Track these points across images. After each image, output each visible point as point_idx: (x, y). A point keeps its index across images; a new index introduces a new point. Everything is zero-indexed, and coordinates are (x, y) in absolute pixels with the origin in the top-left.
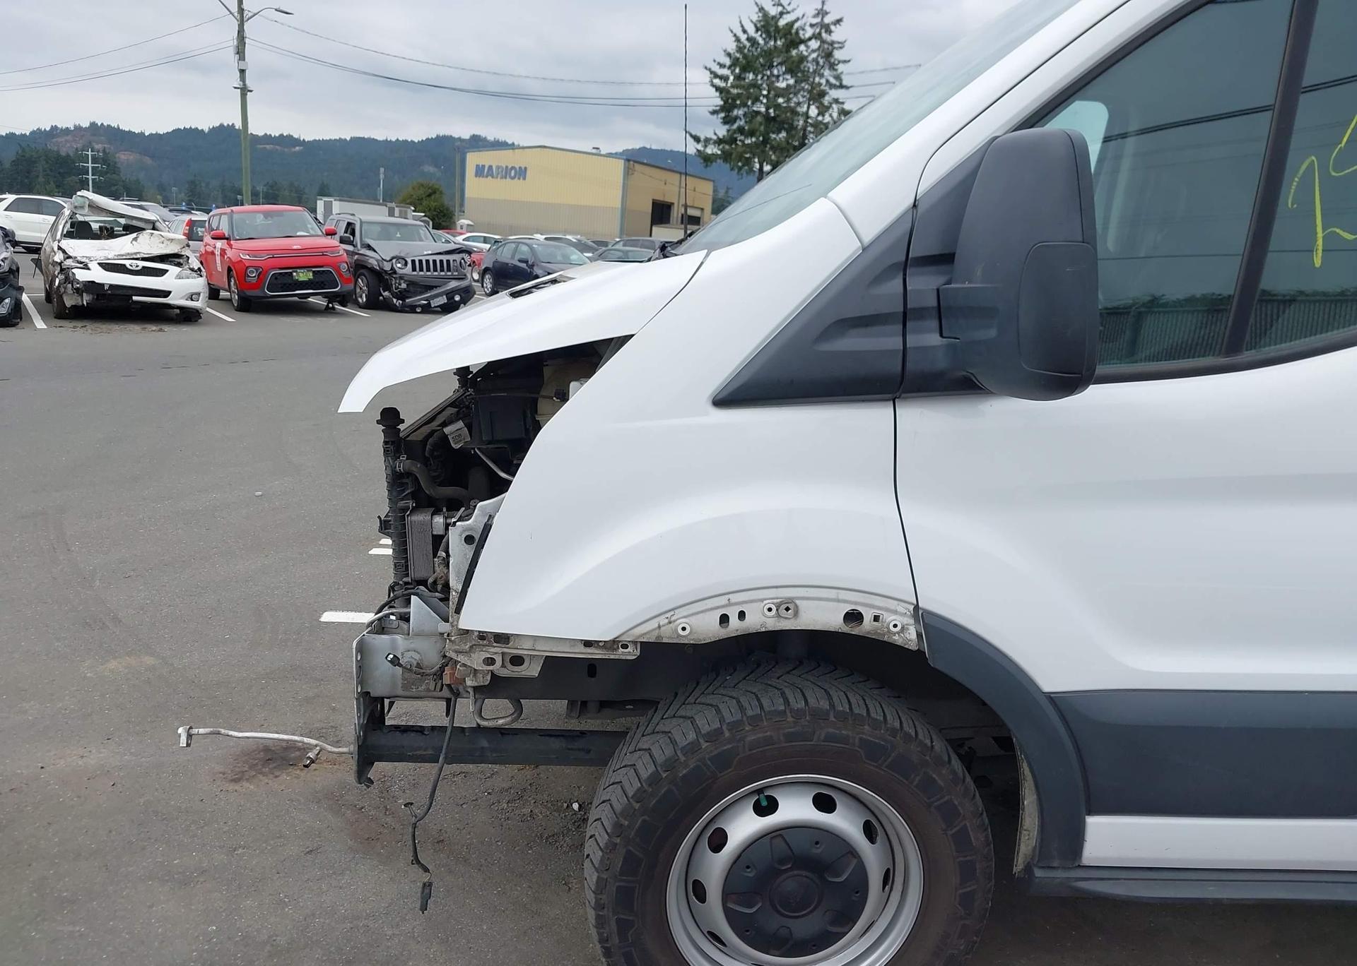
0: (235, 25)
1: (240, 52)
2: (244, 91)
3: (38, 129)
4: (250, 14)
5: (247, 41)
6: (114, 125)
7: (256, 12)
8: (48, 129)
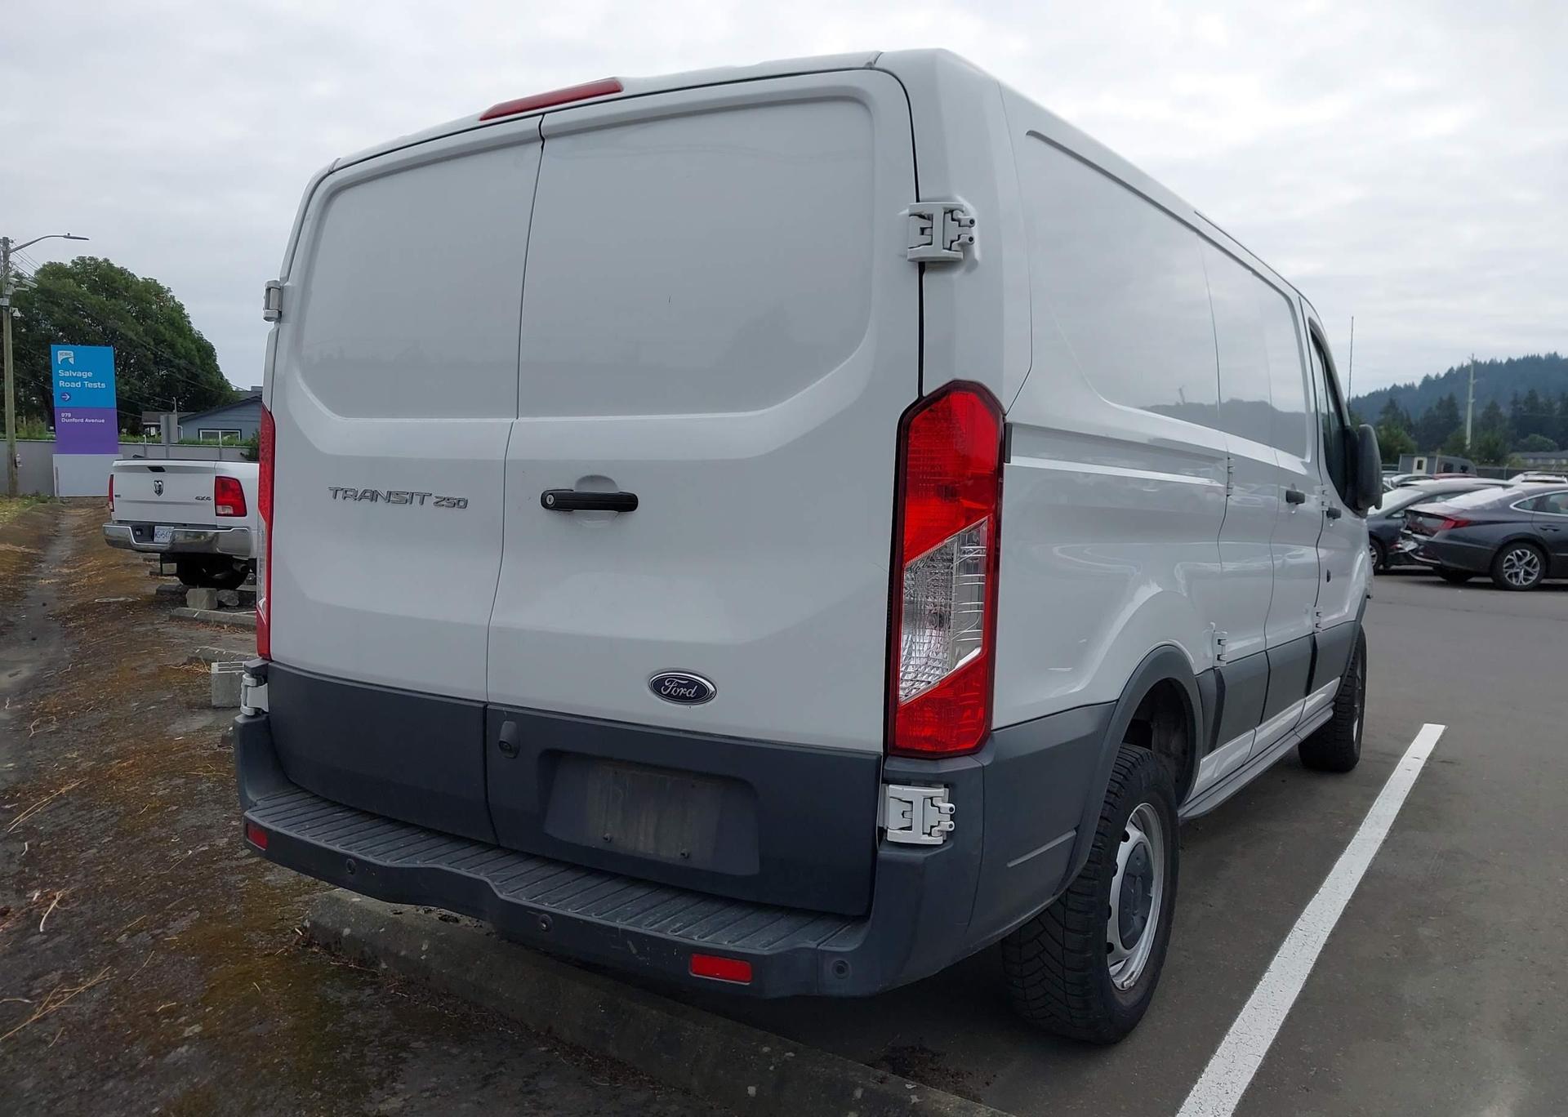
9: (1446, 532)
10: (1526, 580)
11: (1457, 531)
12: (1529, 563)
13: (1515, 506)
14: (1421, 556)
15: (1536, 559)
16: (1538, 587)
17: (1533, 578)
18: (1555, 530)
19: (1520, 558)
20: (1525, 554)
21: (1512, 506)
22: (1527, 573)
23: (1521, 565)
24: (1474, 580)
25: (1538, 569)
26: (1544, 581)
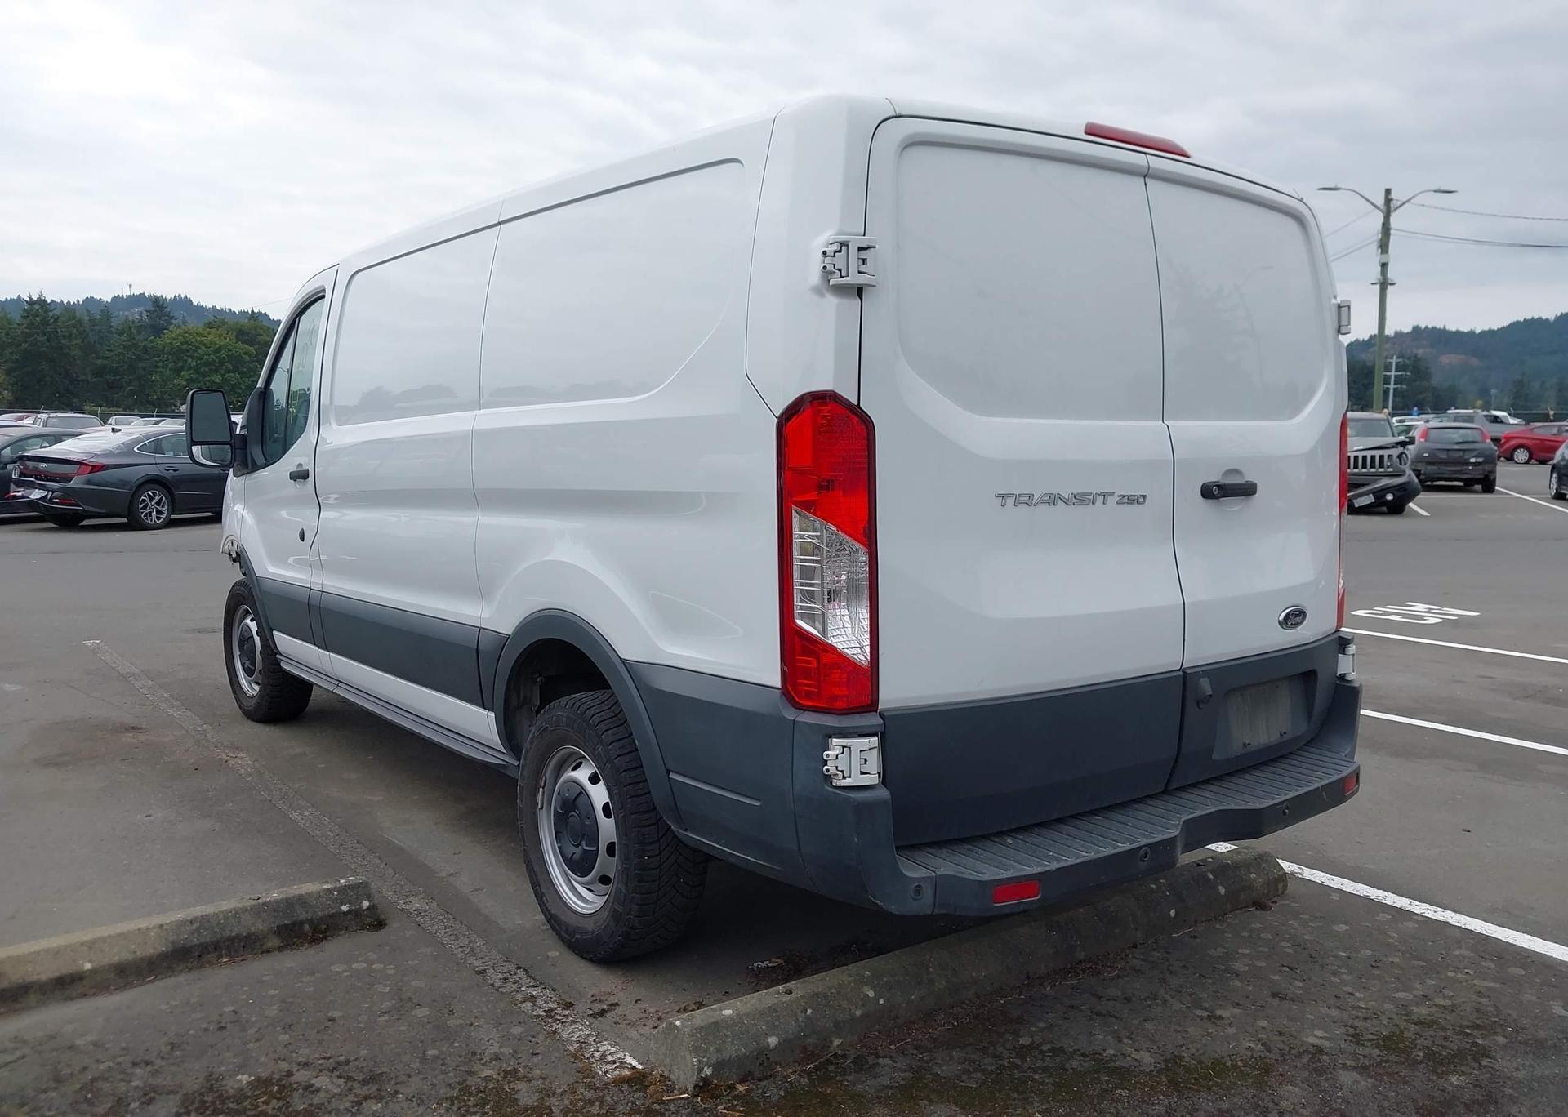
0: (1380, 218)
1: (1384, 246)
2: (1384, 284)
3: (1356, 340)
4: (1399, 203)
5: (1392, 232)
6: (1439, 325)
7: (1405, 200)
8: (1366, 339)
9: (83, 478)
10: (158, 518)
11: (95, 476)
12: (158, 503)
13: (138, 449)
14: (57, 503)
15: (164, 498)
16: (171, 524)
17: (164, 516)
18: (175, 471)
19: (151, 499)
20: (155, 494)
21: (135, 449)
22: (159, 512)
23: (153, 505)
24: (85, 523)
25: (166, 507)
26: (173, 517)
